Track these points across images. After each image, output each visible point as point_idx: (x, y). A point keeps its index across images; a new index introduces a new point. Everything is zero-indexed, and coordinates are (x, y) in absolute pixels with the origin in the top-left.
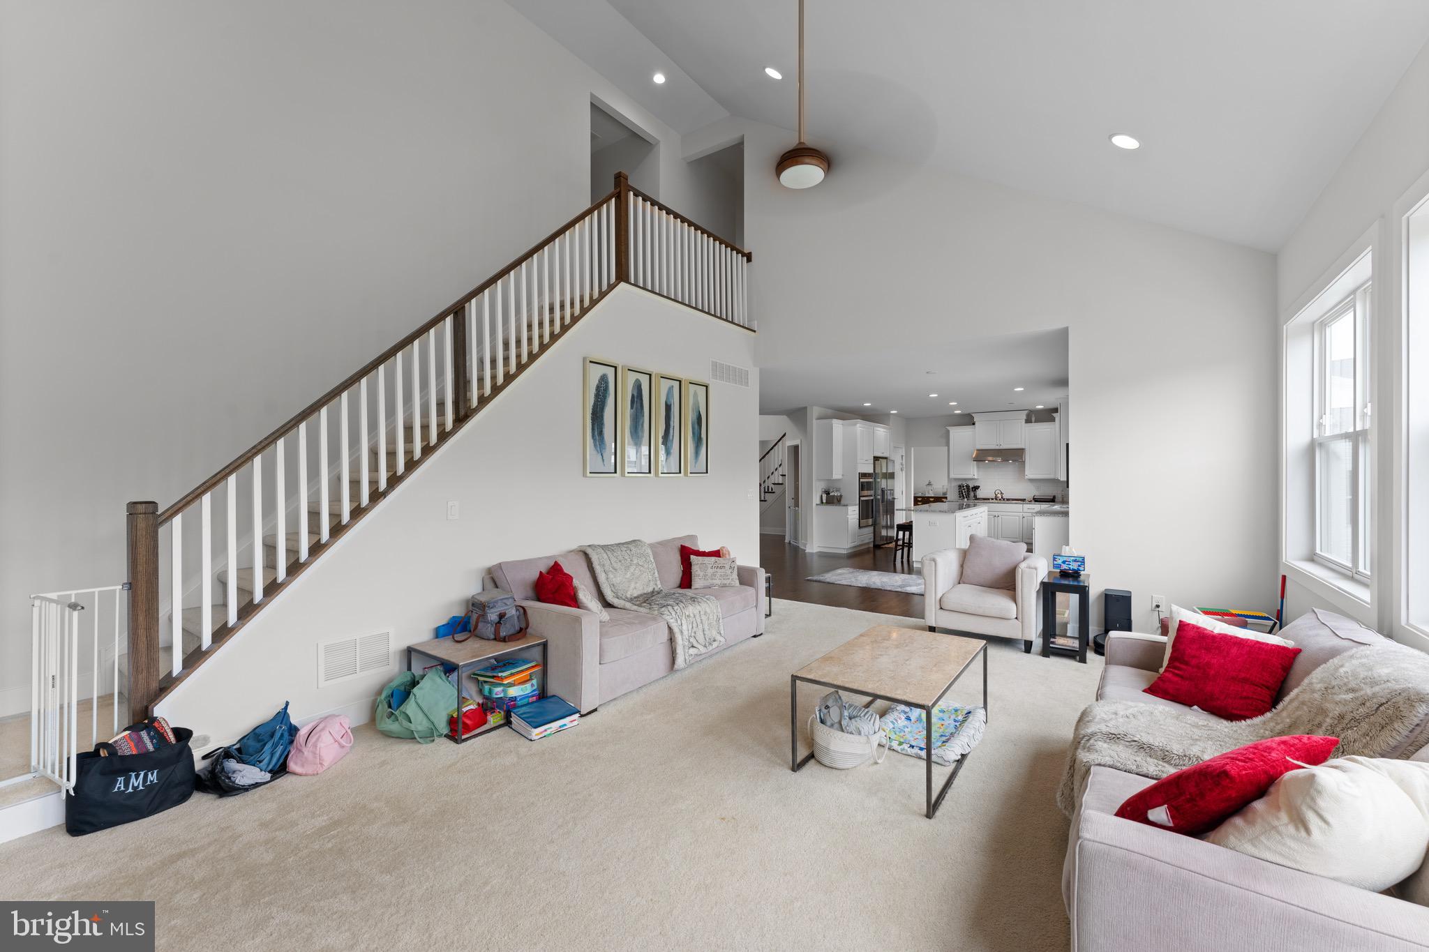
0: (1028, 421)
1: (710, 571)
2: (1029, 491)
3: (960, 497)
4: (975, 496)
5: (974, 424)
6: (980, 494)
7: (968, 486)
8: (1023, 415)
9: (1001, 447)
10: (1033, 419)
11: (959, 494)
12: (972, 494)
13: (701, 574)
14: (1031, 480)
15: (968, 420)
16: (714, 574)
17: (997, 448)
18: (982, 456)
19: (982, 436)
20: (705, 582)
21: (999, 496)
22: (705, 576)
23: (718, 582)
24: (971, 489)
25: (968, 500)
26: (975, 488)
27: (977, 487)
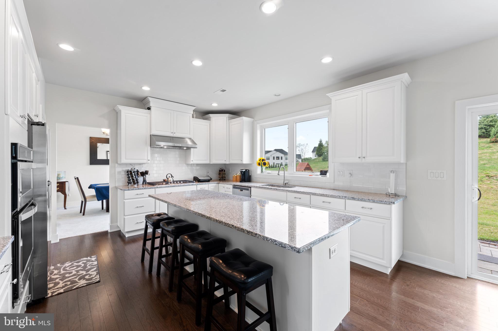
4: (145, 181)
5: (149, 109)
6: (148, 179)
7: (137, 171)
8: (191, 111)
9: (175, 135)
10: (197, 116)
12: (141, 179)
14: (192, 165)
17: (172, 135)
21: (171, 179)
24: (140, 174)
25: (138, 185)
26: (144, 174)
27: (146, 173)
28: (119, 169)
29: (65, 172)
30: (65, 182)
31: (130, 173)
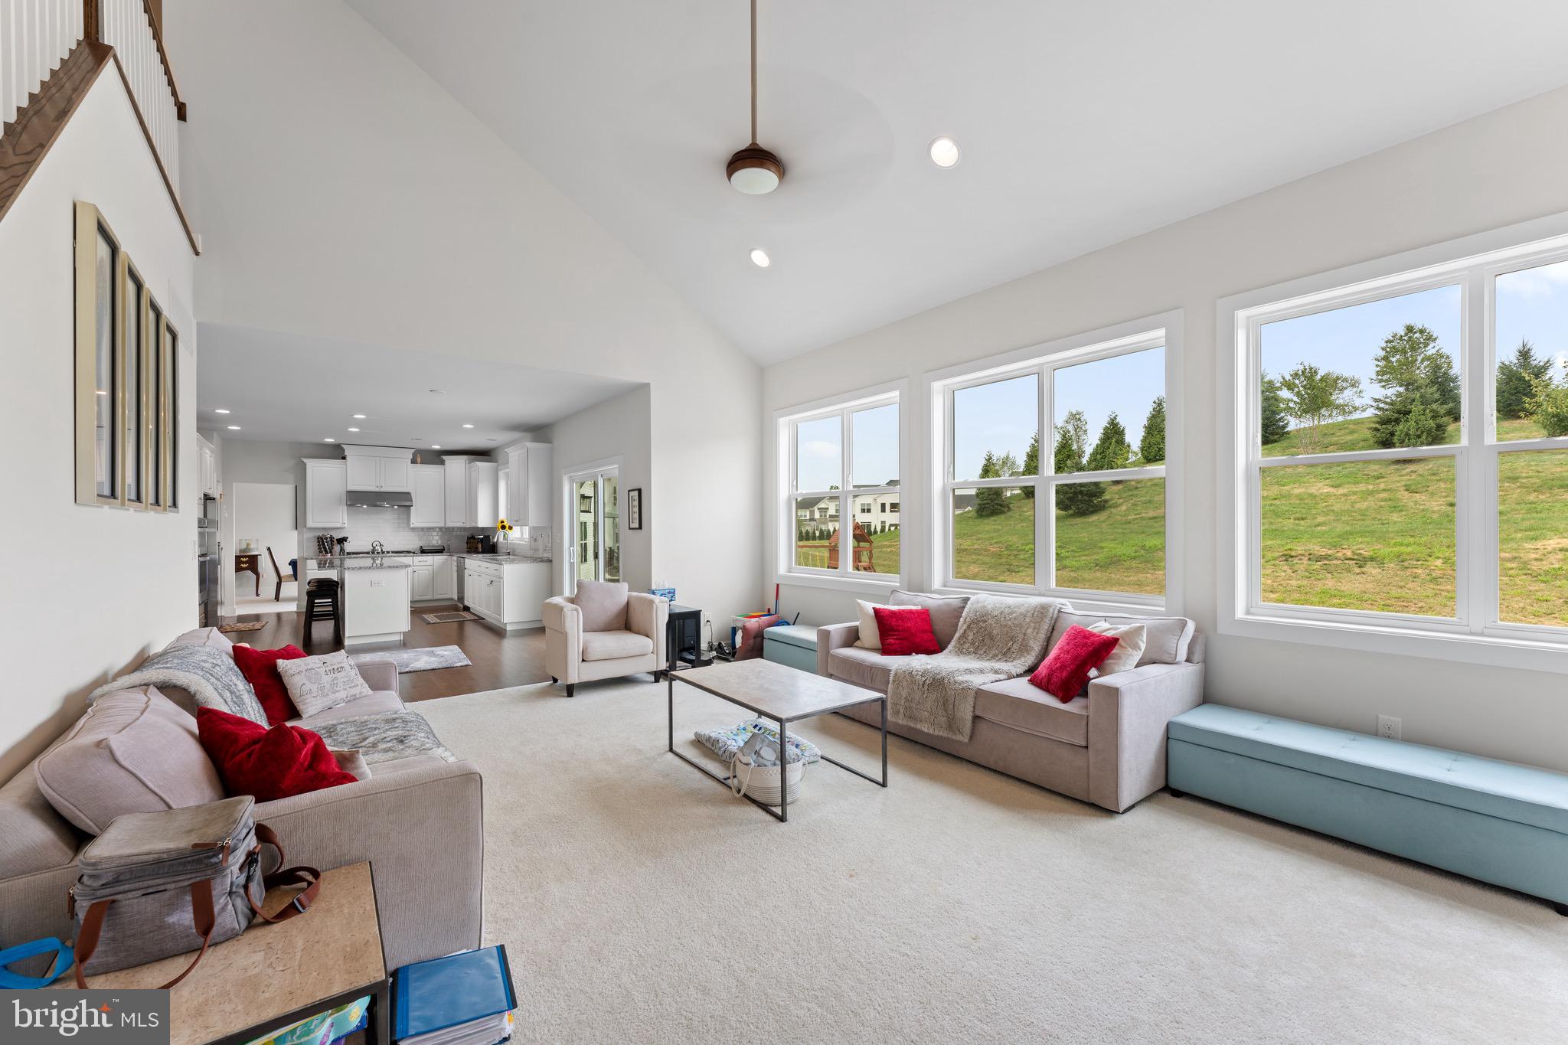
0: (414, 461)
1: (326, 680)
2: (413, 542)
3: (321, 552)
4: (342, 550)
5: (344, 458)
6: (348, 547)
7: (331, 538)
8: (409, 454)
9: (382, 490)
10: (419, 460)
11: (320, 548)
12: (337, 548)
13: (314, 688)
14: (414, 529)
15: (337, 452)
16: (333, 684)
17: (377, 490)
18: (357, 499)
19: (359, 473)
20: (325, 699)
21: (378, 548)
22: (322, 689)
23: (342, 695)
24: (336, 541)
25: (332, 555)
26: (342, 541)
27: (345, 539)
28: (311, 535)
29: (258, 540)
30: (257, 556)
31: (321, 540)
